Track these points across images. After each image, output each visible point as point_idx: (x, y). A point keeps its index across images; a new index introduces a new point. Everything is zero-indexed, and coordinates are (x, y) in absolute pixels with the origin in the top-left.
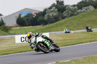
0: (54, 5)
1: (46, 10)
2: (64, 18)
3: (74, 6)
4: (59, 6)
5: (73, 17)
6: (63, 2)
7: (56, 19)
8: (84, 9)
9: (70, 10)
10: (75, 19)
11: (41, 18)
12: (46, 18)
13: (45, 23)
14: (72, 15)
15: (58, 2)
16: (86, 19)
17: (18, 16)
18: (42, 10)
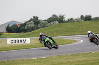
0: (31, 20)
1: (26, 22)
2: (38, 28)
3: (45, 21)
4: (35, 20)
5: (44, 28)
6: (38, 18)
7: (33, 29)
8: (52, 23)
9: (43, 23)
10: (46, 29)
11: (22, 28)
12: (26, 28)
13: (25, 31)
14: (43, 27)
15: (34, 17)
16: (53, 30)
17: (7, 25)
18: (24, 23)
